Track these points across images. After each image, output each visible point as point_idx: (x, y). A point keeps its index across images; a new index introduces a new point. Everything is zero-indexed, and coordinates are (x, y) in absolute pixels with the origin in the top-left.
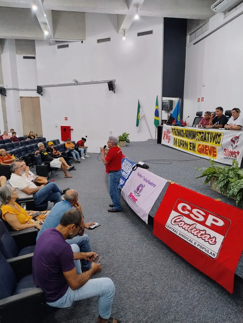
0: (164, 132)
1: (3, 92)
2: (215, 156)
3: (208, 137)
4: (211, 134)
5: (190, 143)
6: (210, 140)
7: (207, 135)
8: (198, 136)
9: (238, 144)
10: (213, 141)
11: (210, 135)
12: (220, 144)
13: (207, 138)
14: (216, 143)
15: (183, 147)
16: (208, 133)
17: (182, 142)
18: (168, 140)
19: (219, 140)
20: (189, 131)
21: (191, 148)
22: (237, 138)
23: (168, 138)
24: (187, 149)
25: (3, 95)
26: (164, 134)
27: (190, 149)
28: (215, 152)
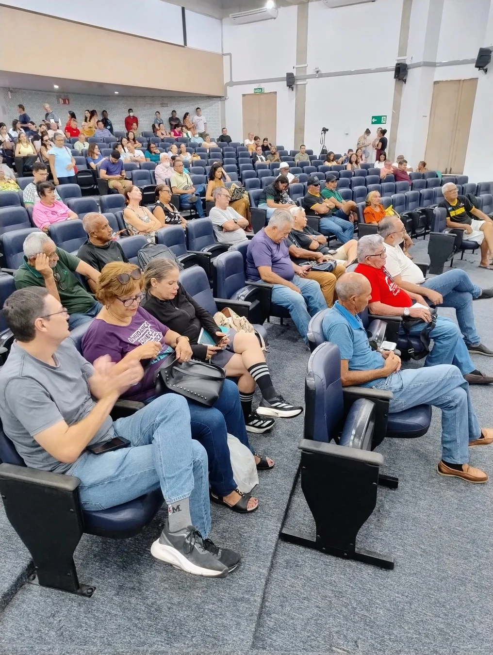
1: (401, 73)
25: (399, 79)
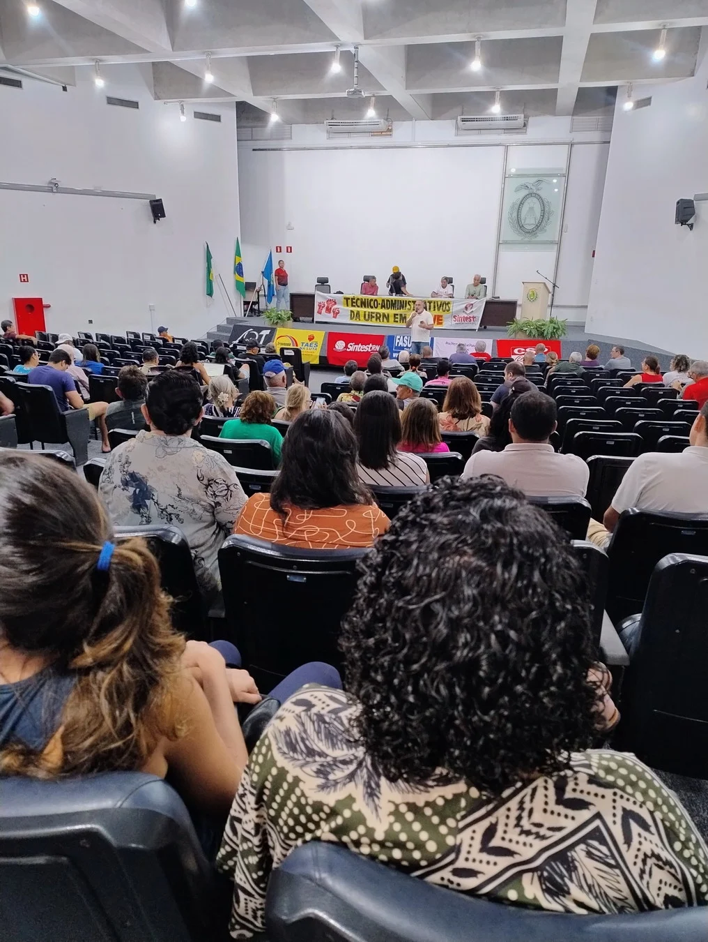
0: (320, 303)
2: (441, 323)
3: (430, 306)
4: (434, 303)
5: (395, 315)
6: (432, 309)
7: (428, 304)
8: (410, 305)
9: (473, 309)
10: (439, 309)
11: (432, 304)
12: (451, 311)
13: (428, 308)
14: (444, 311)
15: (376, 320)
16: (430, 302)
17: (374, 315)
18: (332, 314)
19: (447, 308)
20: (392, 301)
21: (398, 320)
22: (472, 304)
23: (334, 312)
24: (388, 321)
26: (320, 306)
27: (395, 321)
28: (441, 320)
